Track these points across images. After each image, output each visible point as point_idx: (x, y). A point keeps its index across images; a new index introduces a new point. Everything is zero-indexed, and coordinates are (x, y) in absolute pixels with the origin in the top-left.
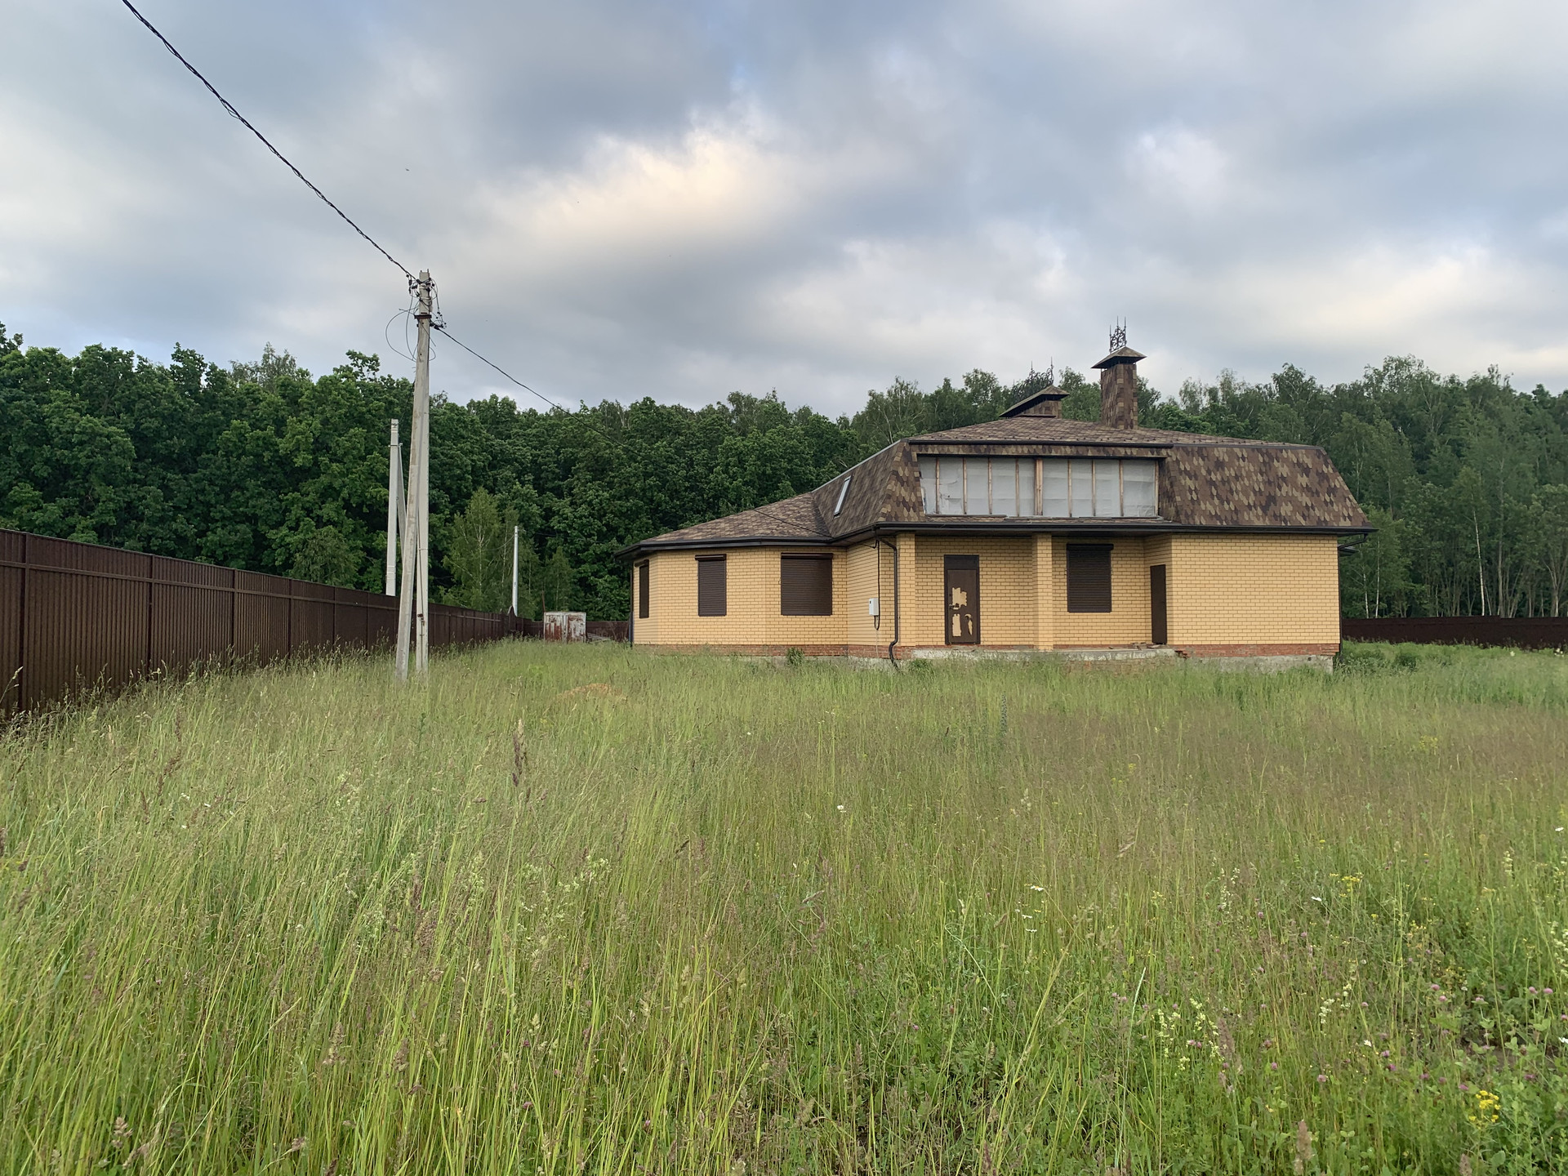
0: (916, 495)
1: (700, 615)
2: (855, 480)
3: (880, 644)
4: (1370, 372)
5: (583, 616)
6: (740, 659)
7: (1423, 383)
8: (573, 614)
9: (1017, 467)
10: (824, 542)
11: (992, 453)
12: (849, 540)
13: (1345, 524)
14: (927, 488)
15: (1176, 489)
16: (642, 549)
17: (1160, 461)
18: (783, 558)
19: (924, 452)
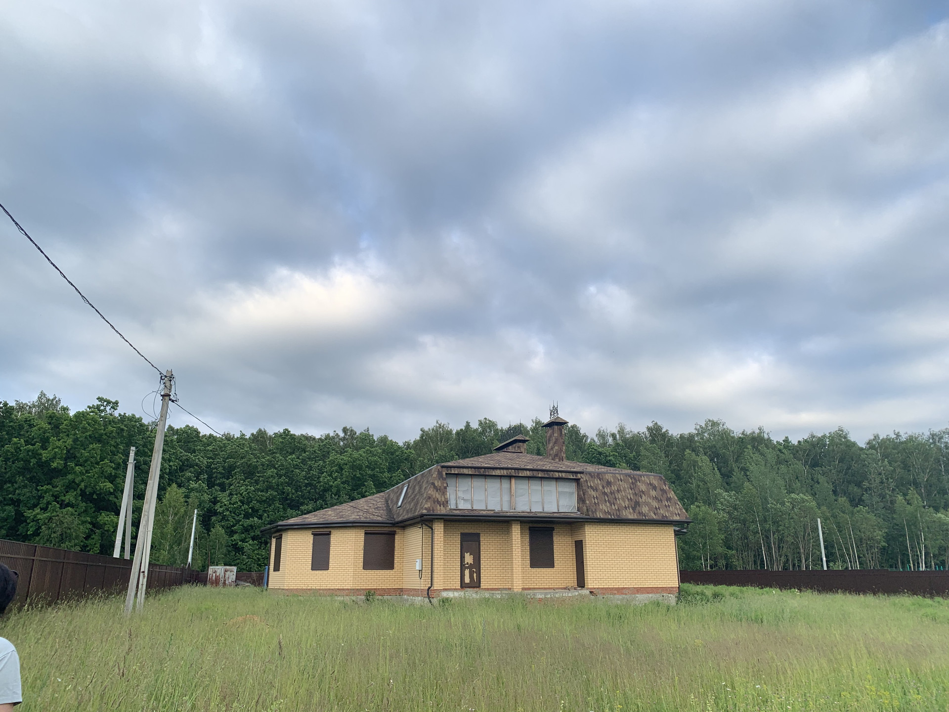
0: (444, 497)
1: (312, 570)
2: (410, 487)
3: (422, 588)
4: (698, 427)
5: (235, 569)
6: (336, 598)
7: (725, 436)
8: (228, 567)
9: (501, 481)
10: (391, 523)
11: (487, 474)
12: (405, 523)
13: (677, 518)
14: (451, 494)
15: (586, 496)
16: (279, 528)
17: (577, 481)
18: (365, 533)
19: (449, 472)
